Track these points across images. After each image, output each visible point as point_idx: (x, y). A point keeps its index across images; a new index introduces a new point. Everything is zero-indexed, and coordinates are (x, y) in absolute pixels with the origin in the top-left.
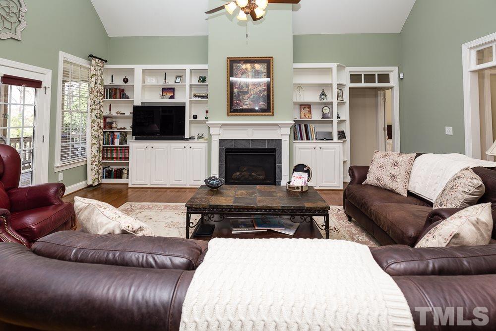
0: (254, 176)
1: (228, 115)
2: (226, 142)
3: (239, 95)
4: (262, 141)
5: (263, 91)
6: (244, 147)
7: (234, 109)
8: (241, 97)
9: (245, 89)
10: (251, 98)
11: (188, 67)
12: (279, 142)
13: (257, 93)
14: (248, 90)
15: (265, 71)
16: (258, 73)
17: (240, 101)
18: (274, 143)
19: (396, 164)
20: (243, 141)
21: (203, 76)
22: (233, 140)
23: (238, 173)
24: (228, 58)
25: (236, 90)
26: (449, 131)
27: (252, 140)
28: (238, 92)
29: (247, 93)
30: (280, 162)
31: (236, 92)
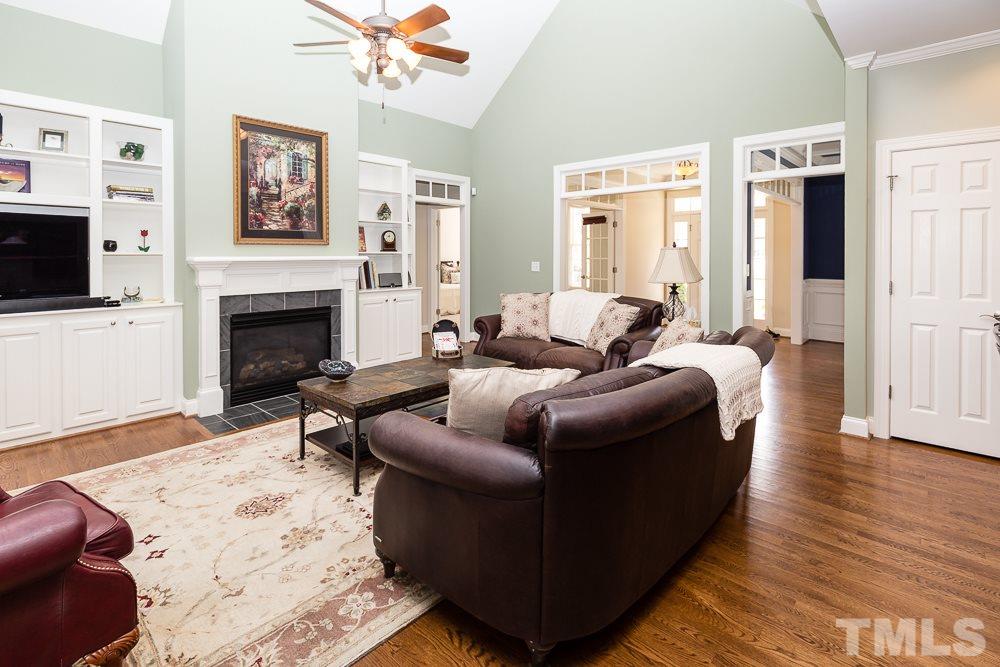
0: (284, 365)
1: (237, 242)
2: (233, 302)
3: (260, 202)
4: (307, 295)
5: (310, 197)
6: (271, 309)
7: (250, 229)
8: (264, 206)
9: (274, 190)
10: (286, 208)
11: (97, 113)
12: (336, 294)
13: (296, 200)
14: (280, 193)
15: (313, 157)
16: (300, 160)
17: (264, 214)
18: (329, 297)
19: (535, 307)
20: (269, 298)
21: (136, 142)
22: (247, 296)
23: (252, 367)
24: (238, 117)
25: (253, 191)
26: (535, 266)
27: (288, 294)
28: (259, 195)
29: (278, 197)
30: (339, 332)
31: (254, 193)
